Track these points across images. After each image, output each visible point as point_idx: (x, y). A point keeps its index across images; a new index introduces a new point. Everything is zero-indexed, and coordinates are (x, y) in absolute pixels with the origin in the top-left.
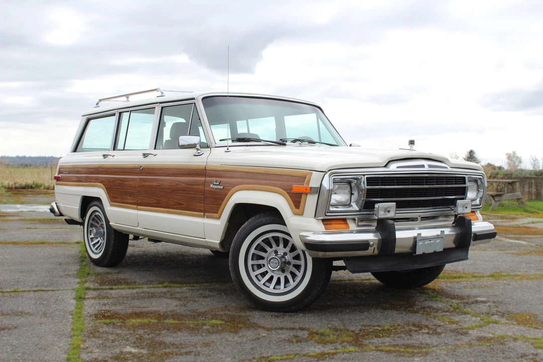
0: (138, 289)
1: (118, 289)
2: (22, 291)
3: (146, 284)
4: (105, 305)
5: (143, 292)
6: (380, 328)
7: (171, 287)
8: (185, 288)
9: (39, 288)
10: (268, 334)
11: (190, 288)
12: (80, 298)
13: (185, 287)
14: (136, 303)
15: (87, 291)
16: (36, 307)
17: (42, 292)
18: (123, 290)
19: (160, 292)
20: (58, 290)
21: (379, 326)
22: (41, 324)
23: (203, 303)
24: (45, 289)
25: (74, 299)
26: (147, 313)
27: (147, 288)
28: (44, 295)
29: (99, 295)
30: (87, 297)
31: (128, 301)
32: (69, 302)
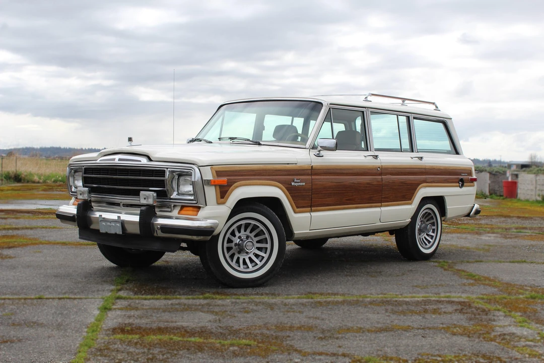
0: (174, 300)
1: (153, 299)
2: (47, 299)
3: (186, 294)
4: (129, 317)
5: (179, 304)
6: (439, 359)
7: (213, 298)
8: (228, 301)
9: (67, 296)
10: (302, 360)
11: (234, 300)
12: (106, 308)
13: (228, 299)
14: (166, 316)
15: (118, 301)
16: (53, 317)
17: (68, 300)
18: (158, 301)
19: (198, 304)
20: (86, 298)
21: (440, 356)
22: (49, 337)
23: (242, 319)
24: (72, 297)
25: (99, 309)
26: (174, 328)
27: (186, 299)
28: (69, 303)
29: (129, 305)
30: (114, 307)
31: (158, 314)
32: (92, 313)
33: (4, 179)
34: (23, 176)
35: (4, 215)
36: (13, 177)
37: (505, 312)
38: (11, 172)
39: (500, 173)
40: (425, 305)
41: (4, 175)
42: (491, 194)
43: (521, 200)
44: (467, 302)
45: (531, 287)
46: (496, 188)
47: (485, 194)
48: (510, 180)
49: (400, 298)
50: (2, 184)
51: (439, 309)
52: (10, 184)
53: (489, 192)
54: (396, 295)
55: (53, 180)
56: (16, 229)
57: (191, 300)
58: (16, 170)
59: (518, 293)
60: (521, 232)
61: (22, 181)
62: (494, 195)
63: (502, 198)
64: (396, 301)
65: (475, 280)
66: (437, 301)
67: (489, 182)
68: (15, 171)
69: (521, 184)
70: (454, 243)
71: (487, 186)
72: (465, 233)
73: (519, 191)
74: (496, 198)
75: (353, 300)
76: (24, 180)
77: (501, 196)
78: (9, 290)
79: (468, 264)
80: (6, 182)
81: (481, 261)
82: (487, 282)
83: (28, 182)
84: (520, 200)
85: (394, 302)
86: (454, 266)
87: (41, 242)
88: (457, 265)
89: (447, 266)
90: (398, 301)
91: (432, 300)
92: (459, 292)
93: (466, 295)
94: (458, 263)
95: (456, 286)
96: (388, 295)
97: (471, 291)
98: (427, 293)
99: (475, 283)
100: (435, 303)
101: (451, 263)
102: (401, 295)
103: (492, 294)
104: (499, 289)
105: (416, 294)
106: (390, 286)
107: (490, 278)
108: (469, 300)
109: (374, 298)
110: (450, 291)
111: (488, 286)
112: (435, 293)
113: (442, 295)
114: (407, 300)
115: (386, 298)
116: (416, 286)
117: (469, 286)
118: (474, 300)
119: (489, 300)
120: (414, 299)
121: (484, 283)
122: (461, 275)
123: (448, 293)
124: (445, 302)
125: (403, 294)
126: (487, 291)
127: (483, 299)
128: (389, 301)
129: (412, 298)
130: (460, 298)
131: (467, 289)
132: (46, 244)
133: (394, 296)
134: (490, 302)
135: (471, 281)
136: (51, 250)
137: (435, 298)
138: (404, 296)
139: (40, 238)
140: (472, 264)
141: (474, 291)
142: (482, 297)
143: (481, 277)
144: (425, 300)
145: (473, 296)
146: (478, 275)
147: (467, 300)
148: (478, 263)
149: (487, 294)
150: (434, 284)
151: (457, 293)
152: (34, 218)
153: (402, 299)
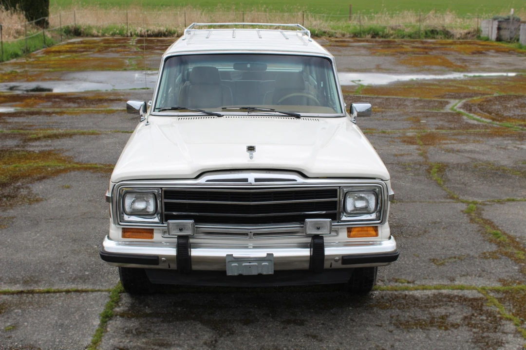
2: (55, 292)
4: (127, 333)
9: (75, 285)
12: (107, 315)
16: (52, 334)
17: (73, 295)
20: (93, 291)
23: (239, 339)
24: (80, 287)
25: (101, 315)
28: (74, 301)
30: (117, 309)
31: (156, 327)
32: (92, 324)
33: (64, 34)
34: (82, 30)
35: (50, 107)
36: (73, 30)
37: (516, 325)
38: (70, 27)
40: (433, 307)
41: (64, 30)
44: (481, 299)
49: (411, 290)
50: (61, 41)
51: (447, 316)
52: (69, 39)
54: (408, 282)
55: (111, 33)
56: (56, 136)
58: (75, 24)
61: (82, 35)
64: (406, 295)
65: (499, 244)
66: (448, 296)
68: (74, 25)
70: (492, 159)
72: (507, 136)
76: (84, 33)
78: (22, 273)
79: (498, 205)
80: (66, 37)
81: (513, 200)
82: (510, 250)
83: (87, 36)
85: (403, 299)
86: (483, 212)
87: (74, 166)
88: (485, 208)
89: (474, 211)
90: (407, 298)
91: (444, 294)
92: (475, 276)
93: (483, 282)
94: (488, 203)
95: (476, 258)
96: (400, 282)
97: (489, 271)
98: (442, 277)
99: (497, 251)
100: (446, 301)
101: (480, 204)
102: (413, 282)
103: (510, 280)
104: (521, 266)
105: (430, 279)
106: (406, 259)
107: (516, 238)
108: (484, 294)
109: (383, 290)
110: (468, 272)
111: (510, 259)
112: (451, 278)
113: (457, 283)
114: (417, 293)
115: (396, 290)
116: (434, 260)
117: (489, 258)
118: (489, 293)
119: (504, 295)
120: (425, 291)
121: (507, 251)
122: (486, 233)
123: (463, 278)
124: (457, 299)
125: (416, 280)
126: (506, 272)
127: (498, 291)
128: (397, 297)
129: (423, 289)
130: (474, 289)
131: (486, 267)
132: (78, 169)
133: (406, 284)
134: (505, 298)
135: (494, 248)
136: (80, 183)
137: (449, 289)
138: (417, 284)
139: (75, 157)
140: (502, 205)
141: (493, 271)
142: (498, 285)
143: (507, 236)
144: (436, 293)
145: (489, 284)
146: (505, 234)
147: (481, 295)
148: (510, 203)
149: (506, 278)
150: (453, 256)
151: (474, 276)
152: (78, 113)
153: (413, 292)
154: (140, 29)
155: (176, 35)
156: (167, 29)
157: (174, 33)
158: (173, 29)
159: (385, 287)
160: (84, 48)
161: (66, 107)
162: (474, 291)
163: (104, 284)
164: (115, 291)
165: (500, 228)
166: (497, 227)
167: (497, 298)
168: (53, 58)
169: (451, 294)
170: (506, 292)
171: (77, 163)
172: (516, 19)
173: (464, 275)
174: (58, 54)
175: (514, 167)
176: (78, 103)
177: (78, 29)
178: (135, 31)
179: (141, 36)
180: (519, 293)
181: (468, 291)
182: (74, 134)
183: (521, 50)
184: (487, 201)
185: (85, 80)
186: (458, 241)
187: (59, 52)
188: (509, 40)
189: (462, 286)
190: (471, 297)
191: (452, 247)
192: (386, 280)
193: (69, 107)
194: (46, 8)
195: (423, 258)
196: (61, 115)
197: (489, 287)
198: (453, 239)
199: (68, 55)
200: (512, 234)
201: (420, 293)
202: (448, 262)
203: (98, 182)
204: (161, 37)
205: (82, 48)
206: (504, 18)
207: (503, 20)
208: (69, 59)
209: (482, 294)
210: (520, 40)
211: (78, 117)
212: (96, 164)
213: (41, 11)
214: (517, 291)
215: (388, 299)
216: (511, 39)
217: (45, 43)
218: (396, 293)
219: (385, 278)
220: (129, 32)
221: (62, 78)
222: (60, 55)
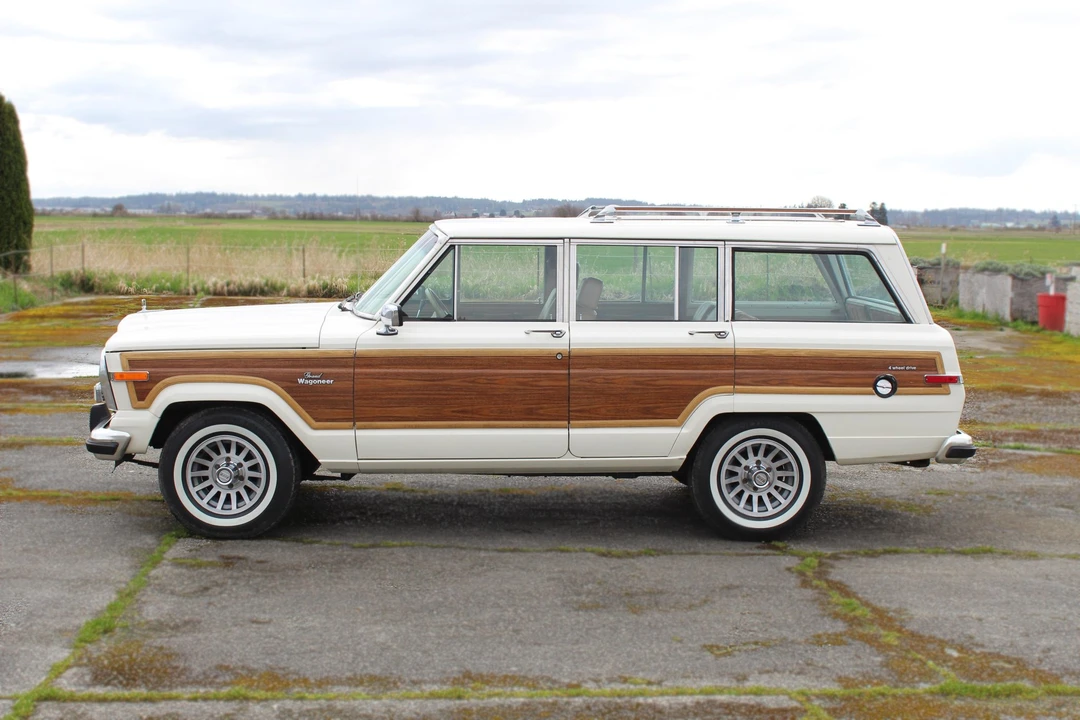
0: (162, 705)
1: (119, 700)
8: (275, 706)
11: (289, 704)
15: (44, 705)
18: (128, 706)
33: (60, 288)
34: (97, 280)
36: (78, 281)
38: (73, 273)
39: (1034, 276)
41: (60, 280)
42: (1014, 319)
43: (1072, 337)
44: (793, 710)
45: (961, 649)
46: (1026, 307)
47: (1003, 318)
48: (1052, 292)
49: (651, 696)
50: (52, 300)
52: (69, 297)
53: (1012, 315)
54: (649, 683)
55: (154, 287)
57: (200, 704)
58: (83, 269)
59: (920, 674)
60: (1024, 448)
61: (96, 290)
62: (1020, 322)
63: (1035, 328)
64: (638, 705)
65: (853, 621)
66: (728, 706)
67: (1010, 294)
68: (82, 272)
69: (1071, 303)
71: (1007, 302)
73: (1068, 318)
74: (1024, 327)
75: (545, 705)
76: (99, 287)
77: (1034, 323)
80: (64, 293)
82: (873, 630)
83: (107, 292)
84: (1069, 336)
85: (632, 710)
86: (830, 570)
87: (10, 494)
88: (837, 564)
89: (814, 568)
90: (640, 708)
91: (718, 703)
92: (791, 672)
93: (803, 682)
94: (845, 556)
95: (799, 644)
96: (631, 683)
97: (820, 664)
98: (721, 675)
99: (845, 633)
100: (719, 714)
101: (829, 558)
102: (659, 683)
103: (860, 678)
104: (888, 656)
105: (696, 678)
106: (654, 646)
107: (888, 612)
108: (801, 702)
109: (593, 696)
110: (776, 665)
111: (868, 646)
112: (739, 675)
113: (750, 684)
114: (663, 701)
115: (619, 696)
116: (712, 646)
117: (826, 644)
118: (812, 701)
119: (843, 703)
120: (680, 697)
121: (866, 632)
122: (829, 603)
123: (765, 677)
124: (743, 710)
125: (667, 680)
126: (857, 666)
127: (832, 697)
128: (620, 707)
129: (678, 694)
130: (784, 693)
131: (815, 658)
132: (19, 499)
133: (644, 686)
134: (843, 708)
135: (840, 627)
136: (15, 521)
137: (730, 693)
138: (666, 685)
139: (19, 480)
140: (872, 560)
141: (829, 665)
142: (835, 688)
143: (869, 609)
144: (702, 701)
145: (815, 687)
146: (867, 604)
147: (794, 704)
148: (888, 556)
149: (852, 676)
150: (752, 640)
151: (787, 673)
152: (49, 411)
153: (655, 698)
154: (214, 279)
155: (285, 292)
156: (267, 281)
157: (282, 288)
158: (279, 280)
159: (598, 690)
160: (95, 310)
161: (26, 401)
162: (782, 697)
163: (8, 687)
164: (27, 698)
165: (860, 595)
166: (855, 593)
167: (825, 709)
168: (26, 326)
169: (732, 703)
170: (848, 699)
171: (19, 489)
172: (951, 264)
173: (768, 672)
174: (38, 320)
175: (909, 499)
176: (54, 395)
177: (89, 280)
178: (204, 283)
179: (215, 293)
180: (875, 700)
181: (769, 698)
182: (30, 444)
183: (961, 321)
184: (844, 553)
185: (80, 361)
186: (770, 617)
187: (42, 317)
188: (940, 304)
189: (758, 688)
190: (772, 706)
191: (753, 625)
192: (604, 680)
193: (33, 401)
194: (25, 236)
195: (690, 645)
196: (11, 415)
197: (816, 691)
198: (759, 613)
199: (56, 322)
200: (883, 605)
201: (668, 700)
202: (739, 651)
203: (54, 520)
204: (255, 295)
205: (91, 310)
206: (929, 262)
207: (926, 265)
208: (57, 327)
209: (798, 701)
210: (961, 302)
211: (47, 416)
212: (59, 491)
213: (15, 241)
214: (871, 696)
215: (600, 711)
216: (944, 301)
217: (16, 301)
218: (619, 701)
219: (603, 678)
220: (191, 284)
221: (33, 357)
222: (44, 322)
